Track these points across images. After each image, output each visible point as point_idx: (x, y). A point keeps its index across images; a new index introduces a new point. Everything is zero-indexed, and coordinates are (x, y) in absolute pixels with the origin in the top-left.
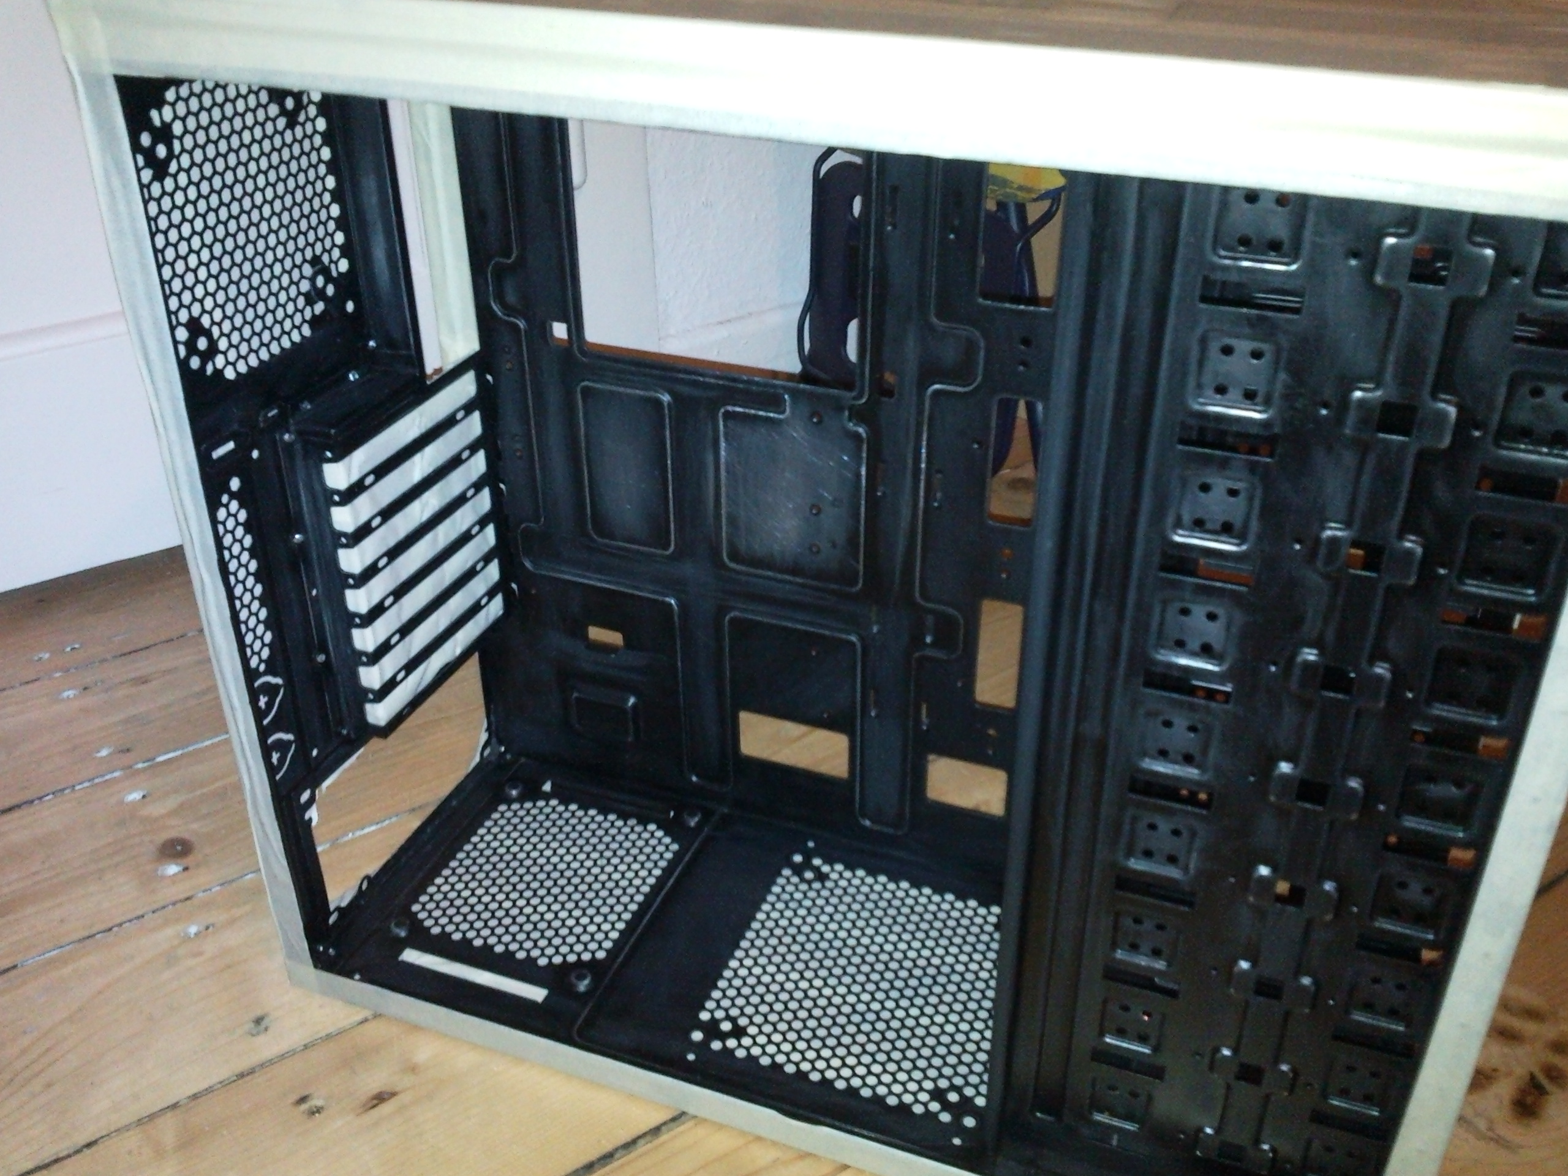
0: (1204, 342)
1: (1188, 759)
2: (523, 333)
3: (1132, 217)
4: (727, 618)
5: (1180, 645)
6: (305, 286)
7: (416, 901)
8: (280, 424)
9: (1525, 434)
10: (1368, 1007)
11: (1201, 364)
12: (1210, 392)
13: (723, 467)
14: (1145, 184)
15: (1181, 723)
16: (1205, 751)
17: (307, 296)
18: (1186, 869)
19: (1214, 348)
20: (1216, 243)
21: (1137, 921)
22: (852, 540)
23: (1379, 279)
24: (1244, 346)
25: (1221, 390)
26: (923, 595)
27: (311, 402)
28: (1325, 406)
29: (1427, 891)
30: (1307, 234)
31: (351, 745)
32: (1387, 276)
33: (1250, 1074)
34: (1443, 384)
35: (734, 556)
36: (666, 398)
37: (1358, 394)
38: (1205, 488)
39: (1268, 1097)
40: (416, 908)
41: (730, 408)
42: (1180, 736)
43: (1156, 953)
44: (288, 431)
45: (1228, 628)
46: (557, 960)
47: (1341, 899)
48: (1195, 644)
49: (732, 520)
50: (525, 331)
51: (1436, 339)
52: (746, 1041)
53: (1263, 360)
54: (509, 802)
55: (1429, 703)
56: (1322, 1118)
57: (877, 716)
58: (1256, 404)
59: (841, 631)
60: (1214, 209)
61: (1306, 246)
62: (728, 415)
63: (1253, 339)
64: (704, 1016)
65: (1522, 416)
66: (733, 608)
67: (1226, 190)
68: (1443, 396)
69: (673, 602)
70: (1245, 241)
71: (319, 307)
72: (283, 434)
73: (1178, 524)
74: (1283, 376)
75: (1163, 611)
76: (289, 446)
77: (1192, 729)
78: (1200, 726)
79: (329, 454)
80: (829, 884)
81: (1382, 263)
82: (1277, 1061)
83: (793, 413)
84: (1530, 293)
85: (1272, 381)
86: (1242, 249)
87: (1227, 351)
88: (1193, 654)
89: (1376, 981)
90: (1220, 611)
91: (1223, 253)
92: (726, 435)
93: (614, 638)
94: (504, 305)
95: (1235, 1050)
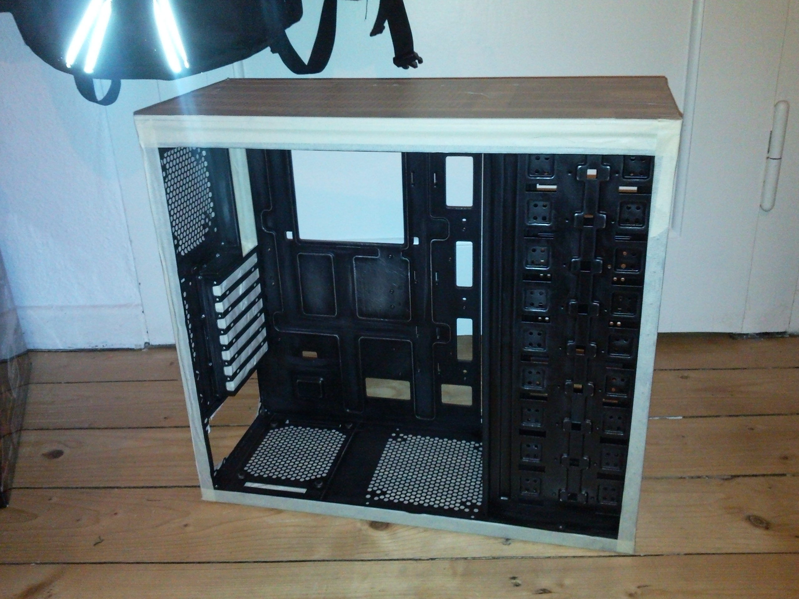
0: (528, 203)
1: (539, 346)
2: (275, 236)
3: (503, 167)
4: (359, 339)
5: (532, 305)
6: (203, 222)
7: (245, 466)
8: (197, 273)
9: (627, 221)
10: (611, 428)
11: (528, 210)
12: (532, 219)
13: (355, 280)
14: (506, 156)
15: (535, 332)
16: (544, 341)
17: (203, 225)
18: (543, 386)
19: (532, 204)
20: (529, 173)
21: (529, 410)
22: (407, 303)
23: (578, 179)
24: (541, 203)
25: (535, 218)
26: (435, 319)
27: (206, 264)
28: (567, 220)
29: (623, 380)
30: (556, 167)
31: (220, 401)
32: (580, 178)
33: (574, 462)
34: (600, 208)
35: (362, 314)
36: (331, 255)
37: (576, 214)
38: (534, 250)
39: (582, 470)
40: (246, 468)
41: (357, 256)
42: (535, 337)
43: (537, 421)
44: (200, 275)
45: (546, 296)
46: (308, 479)
47: (595, 389)
48: (536, 304)
49: (360, 300)
50: (276, 236)
51: (597, 195)
52: (387, 496)
53: (547, 207)
54: (273, 429)
55: (612, 312)
56: (602, 476)
57: (420, 371)
58: (546, 222)
59: (404, 338)
60: (527, 162)
61: (556, 172)
62: (357, 259)
63: (542, 200)
64: (370, 490)
65: (626, 216)
66: (361, 336)
67: (530, 155)
68: (601, 212)
69: (337, 336)
70: (537, 172)
71: (207, 230)
72: (198, 277)
73: (527, 264)
74: (553, 211)
75: (525, 294)
76: (200, 280)
77: (539, 334)
78: (541, 332)
79: (215, 283)
80: (408, 442)
81: (578, 173)
82: (583, 455)
83: (381, 255)
84: (622, 178)
85: (550, 214)
86: (536, 174)
87: (536, 206)
88: (537, 307)
89: (611, 417)
90: (543, 291)
91: (531, 175)
92: (356, 267)
93: (313, 354)
94: (267, 228)
95: (568, 455)
